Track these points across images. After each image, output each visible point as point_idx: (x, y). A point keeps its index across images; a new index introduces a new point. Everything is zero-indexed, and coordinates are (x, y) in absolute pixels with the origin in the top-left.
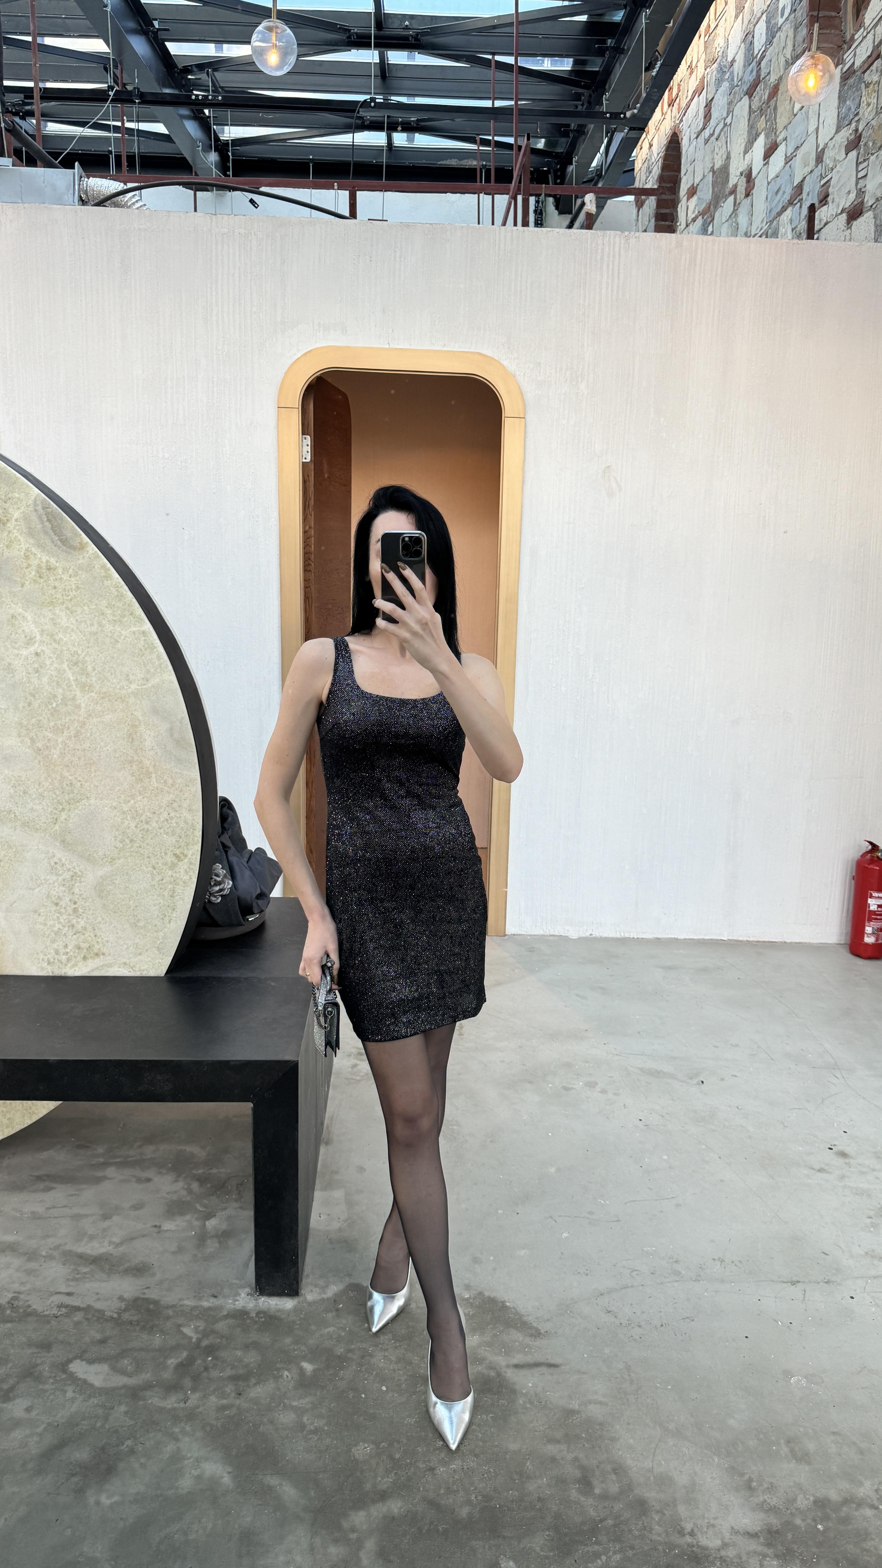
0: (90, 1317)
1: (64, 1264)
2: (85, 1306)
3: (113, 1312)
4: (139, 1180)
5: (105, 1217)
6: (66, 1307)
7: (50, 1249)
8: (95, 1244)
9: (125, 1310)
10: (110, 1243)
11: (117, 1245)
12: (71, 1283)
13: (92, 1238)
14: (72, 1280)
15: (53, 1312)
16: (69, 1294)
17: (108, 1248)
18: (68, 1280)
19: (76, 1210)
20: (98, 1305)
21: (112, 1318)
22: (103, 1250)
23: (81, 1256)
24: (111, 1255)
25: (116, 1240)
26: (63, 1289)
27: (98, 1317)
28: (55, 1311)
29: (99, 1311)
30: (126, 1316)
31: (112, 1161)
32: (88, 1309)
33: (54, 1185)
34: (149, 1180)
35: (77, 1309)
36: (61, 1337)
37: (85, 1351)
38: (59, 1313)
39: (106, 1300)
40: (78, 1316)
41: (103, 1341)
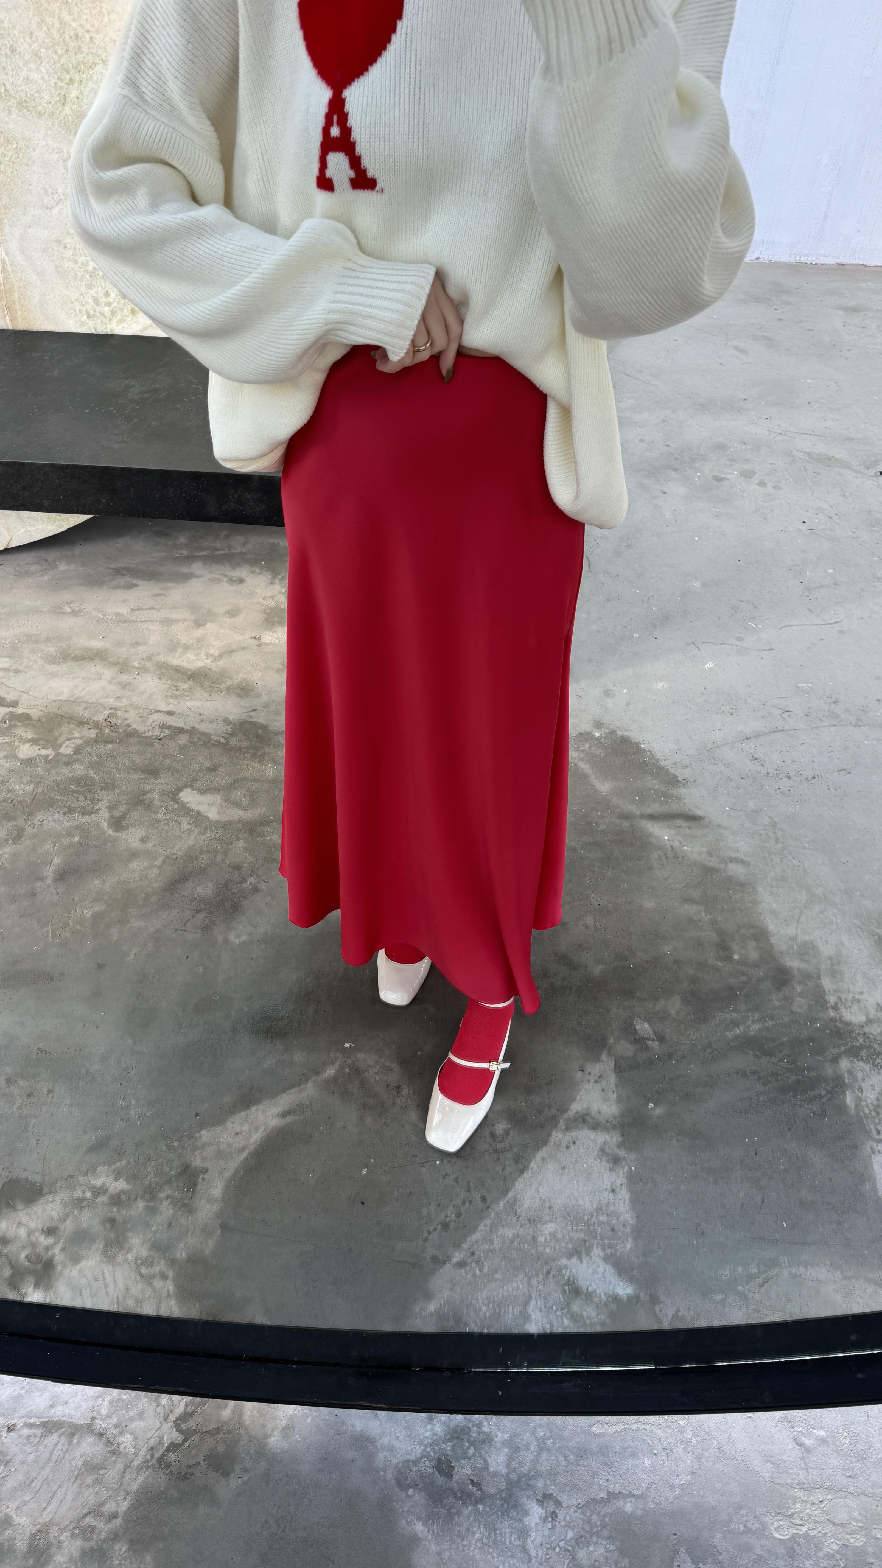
0: (195, 740)
1: (160, 679)
2: (189, 728)
3: (219, 736)
4: (231, 580)
5: (198, 624)
6: (169, 727)
7: (143, 659)
8: (190, 655)
9: (231, 735)
10: (207, 655)
11: (216, 658)
12: (171, 701)
13: (187, 648)
14: (171, 697)
15: (155, 734)
16: (170, 713)
17: (206, 661)
18: (166, 696)
19: (164, 614)
20: (203, 728)
21: (219, 742)
22: (199, 664)
23: (177, 670)
24: (210, 669)
25: (214, 651)
26: (163, 707)
27: (205, 742)
28: (157, 732)
29: (204, 734)
30: (233, 742)
31: (196, 554)
32: (192, 731)
33: (135, 582)
34: (241, 581)
35: (181, 730)
36: (168, 762)
37: (195, 780)
38: (162, 735)
39: (211, 722)
40: (183, 739)
41: (213, 769)
